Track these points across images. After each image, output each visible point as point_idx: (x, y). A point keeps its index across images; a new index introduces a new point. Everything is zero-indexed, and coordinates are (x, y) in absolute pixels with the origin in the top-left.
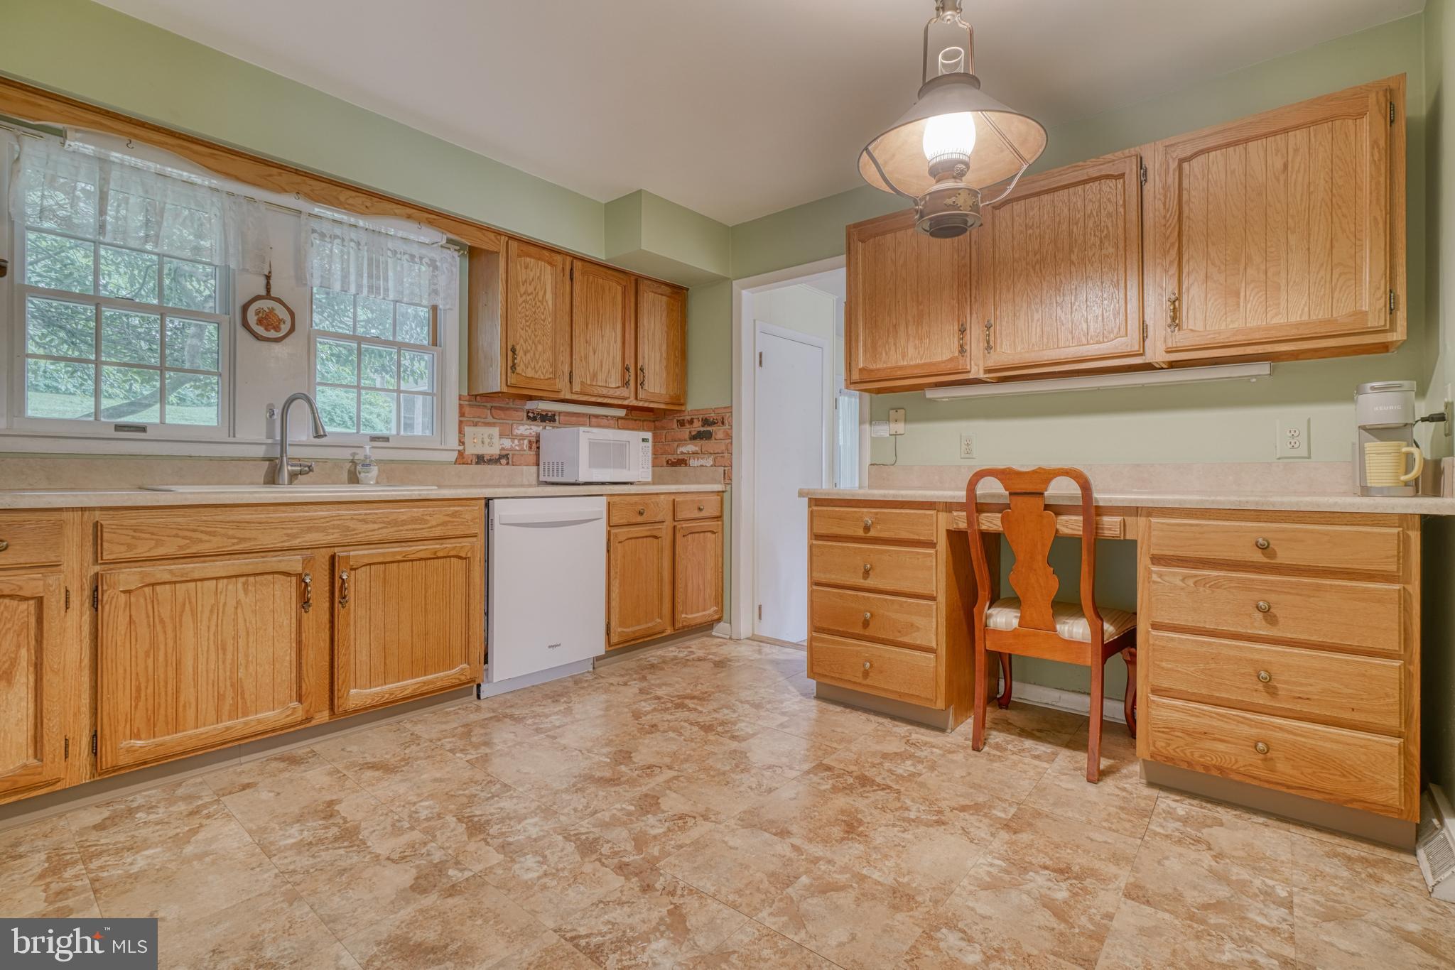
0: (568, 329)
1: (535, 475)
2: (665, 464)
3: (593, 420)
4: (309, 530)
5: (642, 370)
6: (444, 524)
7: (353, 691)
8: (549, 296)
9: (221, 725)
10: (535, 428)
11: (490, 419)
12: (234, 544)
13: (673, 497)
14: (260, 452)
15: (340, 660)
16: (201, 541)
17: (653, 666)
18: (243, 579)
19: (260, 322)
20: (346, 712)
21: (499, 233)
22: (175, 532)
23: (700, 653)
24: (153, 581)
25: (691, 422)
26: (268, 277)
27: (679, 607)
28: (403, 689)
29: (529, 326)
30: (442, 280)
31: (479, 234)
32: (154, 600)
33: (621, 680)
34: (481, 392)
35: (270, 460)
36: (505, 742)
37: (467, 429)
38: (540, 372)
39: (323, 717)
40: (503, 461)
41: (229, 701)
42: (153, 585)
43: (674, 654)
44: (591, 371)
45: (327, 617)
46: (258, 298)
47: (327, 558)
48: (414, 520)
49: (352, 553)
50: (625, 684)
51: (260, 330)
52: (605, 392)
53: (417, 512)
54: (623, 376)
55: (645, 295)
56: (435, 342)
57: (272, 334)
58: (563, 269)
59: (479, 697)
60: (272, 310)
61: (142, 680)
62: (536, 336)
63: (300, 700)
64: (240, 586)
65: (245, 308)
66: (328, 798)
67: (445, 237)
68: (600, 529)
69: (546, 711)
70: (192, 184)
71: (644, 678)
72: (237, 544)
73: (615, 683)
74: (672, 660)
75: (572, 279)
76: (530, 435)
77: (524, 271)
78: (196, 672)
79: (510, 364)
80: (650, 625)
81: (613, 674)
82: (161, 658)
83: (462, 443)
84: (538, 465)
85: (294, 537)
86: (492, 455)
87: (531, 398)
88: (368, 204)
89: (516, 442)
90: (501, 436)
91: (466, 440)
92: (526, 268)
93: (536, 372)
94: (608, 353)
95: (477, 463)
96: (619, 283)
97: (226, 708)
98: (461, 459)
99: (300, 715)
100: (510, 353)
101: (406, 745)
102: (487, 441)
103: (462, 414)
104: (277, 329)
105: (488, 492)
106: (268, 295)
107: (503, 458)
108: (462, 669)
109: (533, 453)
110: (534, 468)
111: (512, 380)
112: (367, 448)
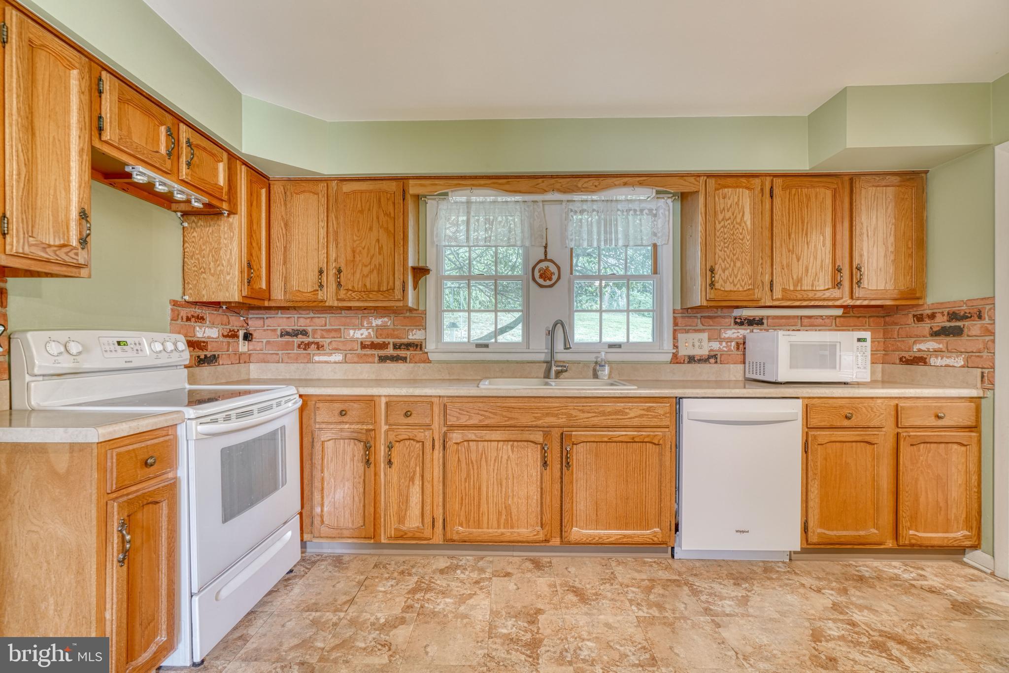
0: (768, 242)
1: (742, 372)
2: (898, 361)
3: (806, 321)
4: (547, 415)
5: (859, 269)
6: (641, 416)
7: (575, 529)
8: (748, 217)
9: (500, 531)
10: (742, 332)
11: (700, 327)
12: (506, 421)
13: (896, 402)
14: (542, 357)
15: (566, 505)
16: (490, 418)
17: (861, 579)
18: (511, 443)
19: (541, 276)
20: (569, 543)
21: (698, 175)
22: (477, 412)
23: (935, 582)
24: (467, 439)
25: (932, 316)
26: (546, 247)
27: (904, 522)
28: (609, 536)
29: (727, 247)
30: (659, 224)
31: (681, 181)
32: (468, 449)
33: (815, 583)
34: (689, 306)
35: (547, 362)
37: (680, 336)
38: (738, 285)
39: (556, 541)
40: (712, 360)
41: (504, 517)
42: (468, 441)
43: (896, 571)
44: (795, 277)
45: (558, 474)
46: (540, 261)
47: (558, 436)
48: (617, 412)
49: (574, 433)
50: (819, 591)
51: (541, 281)
52: (811, 295)
53: (620, 406)
54: (834, 278)
55: (863, 191)
56: (655, 271)
57: (548, 283)
58: (762, 190)
59: (673, 556)
60: (547, 268)
61: (464, 494)
62: (734, 255)
63: (542, 527)
64: (509, 446)
65: (533, 269)
67: (654, 191)
68: (796, 431)
69: (724, 591)
70: (507, 202)
71: (845, 591)
72: (508, 421)
73: (808, 585)
74: (891, 579)
75: (772, 197)
76: (737, 338)
77: (722, 201)
78: (487, 496)
79: (709, 281)
80: (862, 533)
81: (809, 573)
82: (472, 483)
83: (676, 346)
84: (744, 363)
85: (538, 419)
86: (701, 356)
87: (737, 307)
88: (597, 184)
89: (724, 344)
90: (710, 340)
91: (680, 344)
92: (724, 198)
93: (735, 285)
94: (815, 258)
95: (689, 362)
97: (502, 521)
98: (676, 359)
99: (541, 537)
100: (709, 273)
101: (603, 581)
102: (697, 344)
103: (676, 324)
104: (550, 279)
105: (678, 392)
106: (546, 259)
107: (712, 358)
108: (655, 532)
109: (740, 353)
110: (742, 366)
111: (711, 295)
112: (603, 354)
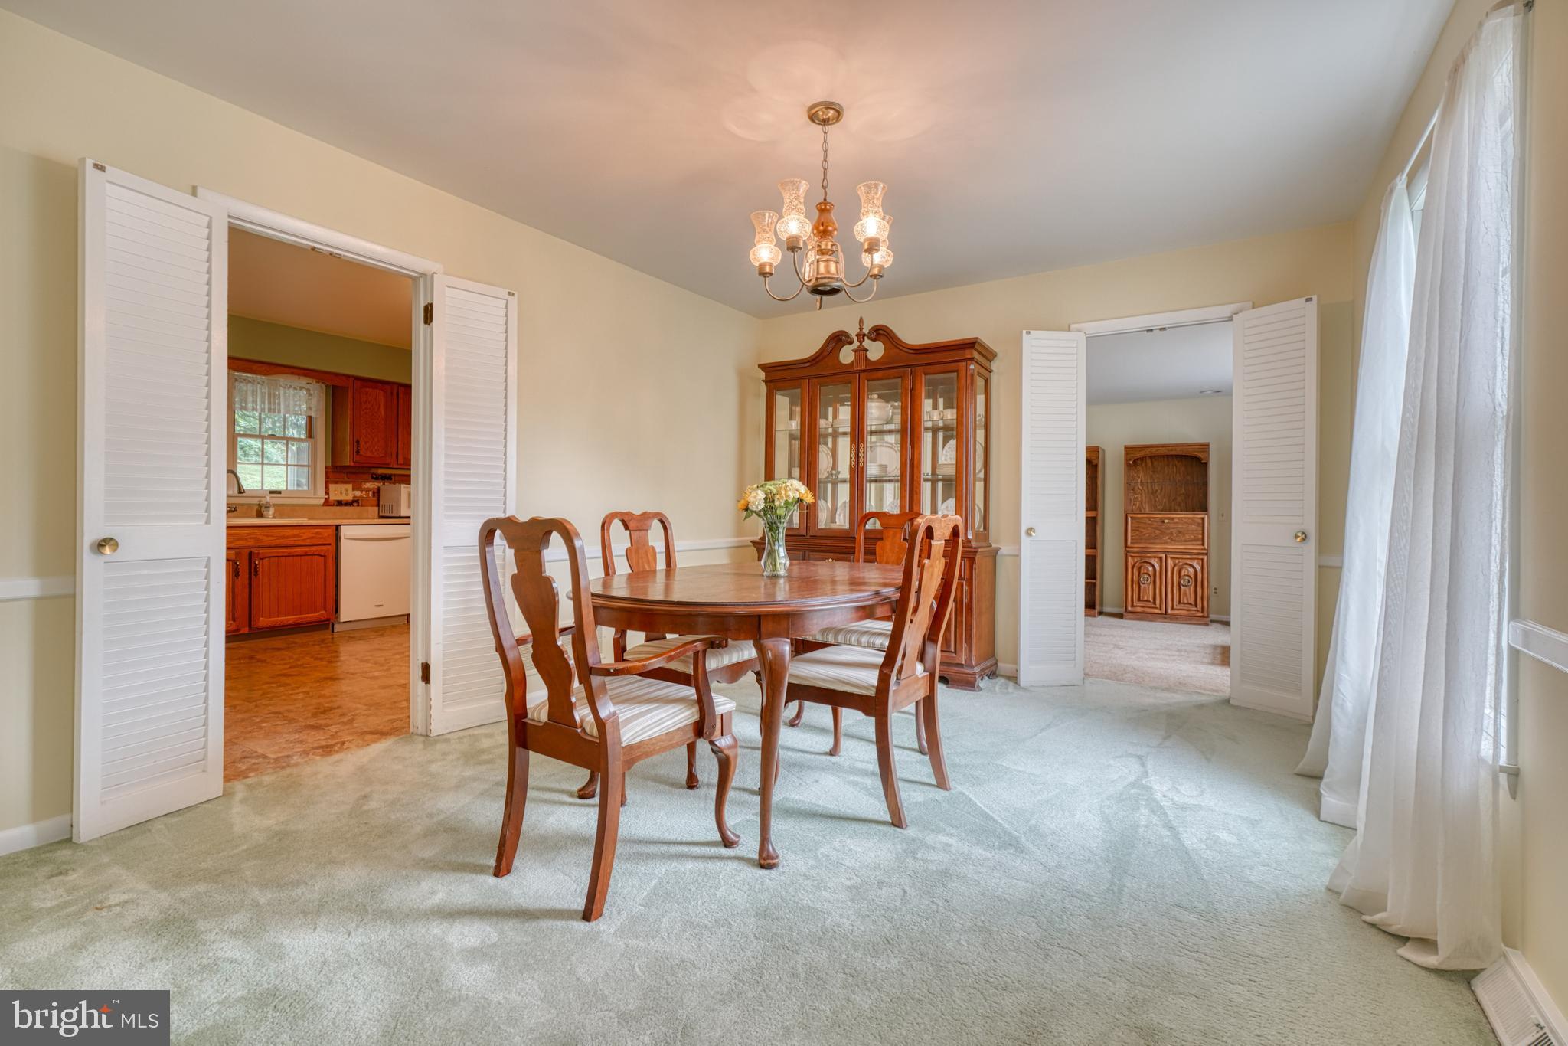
1: (377, 512)
4: (239, 539)
6: (312, 538)
7: (261, 619)
8: (382, 410)
10: (377, 485)
11: (346, 479)
15: (254, 603)
20: (257, 628)
21: (348, 376)
28: (288, 620)
29: (368, 428)
30: (314, 401)
31: (336, 378)
34: (339, 464)
37: (332, 487)
38: (376, 454)
39: (245, 630)
40: (355, 504)
45: (247, 582)
47: (247, 554)
48: (294, 536)
49: (261, 551)
53: (296, 532)
56: (310, 437)
59: (333, 629)
62: (373, 433)
63: (234, 620)
67: (315, 381)
76: (374, 488)
77: (365, 396)
79: (356, 450)
84: (379, 506)
86: (347, 501)
87: (373, 467)
89: (364, 492)
90: (353, 489)
91: (331, 492)
92: (367, 394)
93: (373, 453)
95: (337, 505)
98: (327, 503)
100: (355, 444)
102: (344, 492)
103: (327, 476)
105: (337, 522)
107: (355, 502)
108: (322, 614)
109: (375, 499)
110: (377, 508)
111: (357, 458)
112: (268, 498)
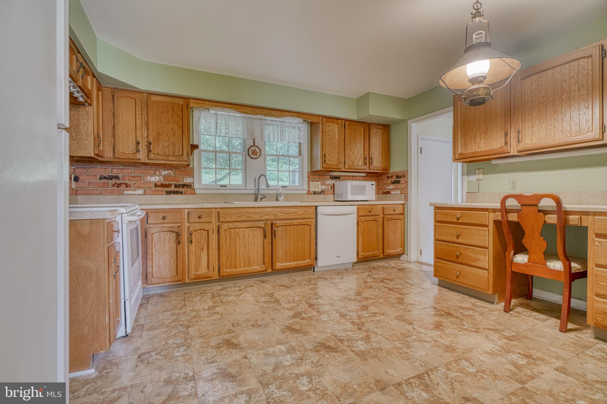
0: (343, 146)
1: (333, 198)
2: (382, 193)
3: (354, 178)
4: (266, 215)
5: (371, 158)
6: (303, 214)
7: (278, 264)
8: (337, 135)
9: (246, 269)
10: (333, 182)
11: (318, 179)
12: (248, 218)
13: (383, 206)
14: (253, 192)
15: (274, 254)
16: (240, 217)
17: (374, 268)
18: (250, 228)
19: (252, 154)
20: (276, 270)
21: (319, 116)
22: (234, 215)
23: (394, 265)
24: (230, 228)
25: (392, 177)
26: (254, 140)
27: (385, 247)
28: (291, 265)
29: (330, 147)
30: (302, 134)
31: (313, 117)
32: (230, 233)
33: (362, 271)
34: (315, 170)
35: (255, 194)
36: (321, 285)
37: (311, 183)
38: (334, 162)
39: (270, 270)
40: (322, 193)
41: (247, 262)
42: (230, 229)
43: (383, 265)
44: (352, 160)
45: (270, 241)
46: (252, 146)
47: (270, 223)
48: (294, 213)
49: (277, 222)
50: (363, 273)
51: (252, 156)
52: (357, 167)
53: (295, 210)
54: (364, 161)
55: (373, 130)
56: (300, 154)
57: (255, 157)
58: (342, 125)
59: (314, 271)
60: (255, 149)
61: (228, 254)
62: (332, 150)
63: (264, 264)
64: (249, 230)
65: (248, 150)
66: (272, 292)
67: (302, 120)
68: (354, 217)
69: (335, 277)
70: (235, 116)
71: (371, 271)
72: (249, 218)
73: (360, 272)
74: (382, 267)
75: (345, 128)
76: (331, 184)
77: (328, 128)
78: (239, 254)
79: (323, 160)
80: (374, 253)
81: (359, 269)
82: (232, 248)
83: (309, 187)
84: (334, 194)
85: (262, 217)
86: (318, 191)
87: (331, 171)
88: (280, 114)
89: (326, 186)
90: (321, 185)
91: (310, 186)
92: (329, 126)
93: (332, 162)
94: (358, 153)
95: (314, 194)
96: (361, 127)
97: (246, 264)
98: (309, 193)
99: (264, 269)
100: (323, 157)
101: (292, 282)
102: (317, 186)
103: (309, 178)
104: (256, 155)
105: (316, 204)
106: (254, 146)
107: (322, 192)
108: (309, 261)
109: (332, 190)
110: (333, 196)
111: (324, 166)
112: (281, 190)
